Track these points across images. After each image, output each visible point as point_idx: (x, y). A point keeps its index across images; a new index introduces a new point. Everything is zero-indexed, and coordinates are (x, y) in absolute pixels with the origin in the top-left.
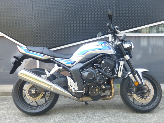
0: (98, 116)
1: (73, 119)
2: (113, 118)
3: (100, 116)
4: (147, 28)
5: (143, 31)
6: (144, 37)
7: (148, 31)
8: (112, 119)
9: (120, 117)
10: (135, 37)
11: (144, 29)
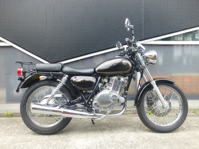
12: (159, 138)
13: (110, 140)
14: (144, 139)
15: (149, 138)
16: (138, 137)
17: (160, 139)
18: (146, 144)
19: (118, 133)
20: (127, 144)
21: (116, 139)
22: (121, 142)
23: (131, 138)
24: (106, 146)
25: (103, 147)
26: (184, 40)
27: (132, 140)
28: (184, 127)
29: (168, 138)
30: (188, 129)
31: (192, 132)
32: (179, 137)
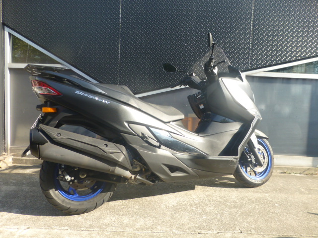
0: (233, 202)
1: (196, 205)
2: (258, 205)
3: (236, 202)
4: (302, 65)
5: (295, 69)
6: (297, 79)
7: (303, 69)
8: (258, 207)
9: (269, 204)
10: (283, 79)
11: (297, 66)
12: (270, 200)
13: (206, 199)
14: (249, 200)
15: (256, 200)
16: (243, 198)
17: (272, 201)
18: (253, 205)
19: (215, 191)
20: (228, 204)
21: (214, 198)
22: (220, 202)
23: (233, 197)
24: (202, 205)
25: (198, 205)
26: (306, 72)
27: (235, 200)
28: (302, 190)
29: (282, 201)
30: (307, 192)
31: (314, 196)
32: (296, 200)
